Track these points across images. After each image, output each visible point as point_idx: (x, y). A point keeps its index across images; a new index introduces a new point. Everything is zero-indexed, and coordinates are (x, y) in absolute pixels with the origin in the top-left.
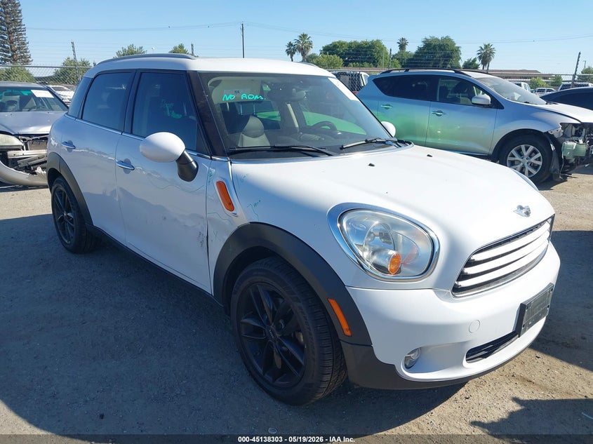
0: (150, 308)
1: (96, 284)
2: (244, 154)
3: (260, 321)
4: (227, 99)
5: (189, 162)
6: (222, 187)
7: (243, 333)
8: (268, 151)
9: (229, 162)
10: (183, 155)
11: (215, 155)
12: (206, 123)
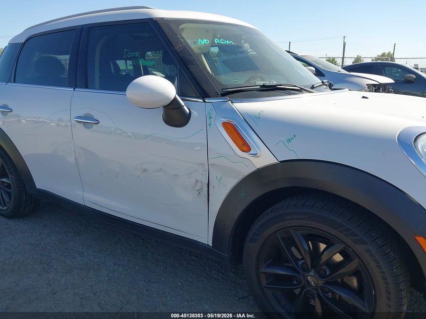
0: (119, 266)
1: (48, 247)
2: (236, 94)
3: (294, 269)
4: (203, 43)
5: (181, 107)
6: (231, 128)
7: (264, 283)
8: (257, 90)
9: (230, 102)
10: (175, 99)
11: (208, 97)
12: (189, 66)
